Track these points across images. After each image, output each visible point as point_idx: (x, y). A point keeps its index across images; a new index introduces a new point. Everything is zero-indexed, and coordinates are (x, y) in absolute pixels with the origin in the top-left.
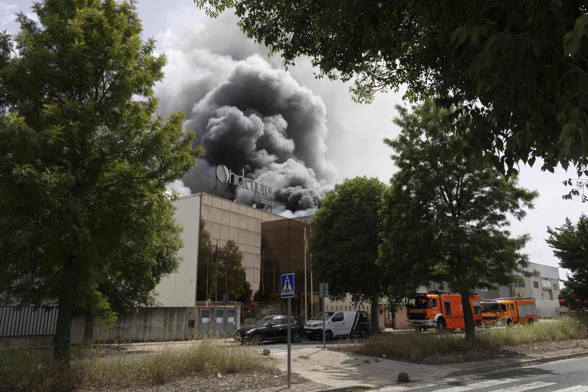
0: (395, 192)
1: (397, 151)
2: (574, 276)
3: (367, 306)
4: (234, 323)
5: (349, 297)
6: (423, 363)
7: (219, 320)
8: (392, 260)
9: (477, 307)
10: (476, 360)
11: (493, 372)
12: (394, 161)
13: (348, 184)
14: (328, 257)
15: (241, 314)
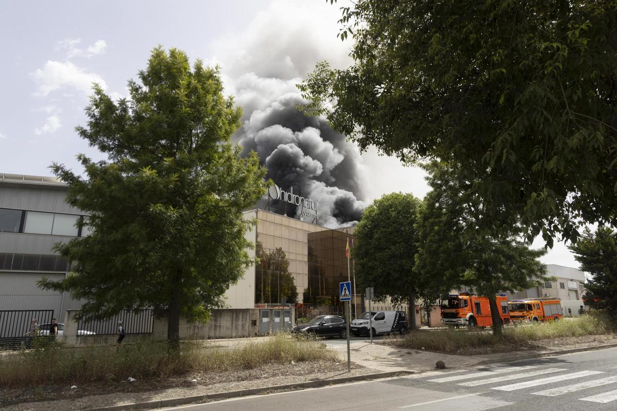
0: (429, 209)
1: (430, 173)
2: (594, 278)
3: (405, 306)
4: (290, 322)
5: (389, 298)
6: (457, 354)
7: (277, 320)
8: (428, 267)
9: (505, 307)
10: (502, 352)
11: (517, 361)
12: (427, 182)
13: (386, 199)
14: (370, 264)
15: (296, 315)
